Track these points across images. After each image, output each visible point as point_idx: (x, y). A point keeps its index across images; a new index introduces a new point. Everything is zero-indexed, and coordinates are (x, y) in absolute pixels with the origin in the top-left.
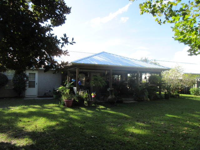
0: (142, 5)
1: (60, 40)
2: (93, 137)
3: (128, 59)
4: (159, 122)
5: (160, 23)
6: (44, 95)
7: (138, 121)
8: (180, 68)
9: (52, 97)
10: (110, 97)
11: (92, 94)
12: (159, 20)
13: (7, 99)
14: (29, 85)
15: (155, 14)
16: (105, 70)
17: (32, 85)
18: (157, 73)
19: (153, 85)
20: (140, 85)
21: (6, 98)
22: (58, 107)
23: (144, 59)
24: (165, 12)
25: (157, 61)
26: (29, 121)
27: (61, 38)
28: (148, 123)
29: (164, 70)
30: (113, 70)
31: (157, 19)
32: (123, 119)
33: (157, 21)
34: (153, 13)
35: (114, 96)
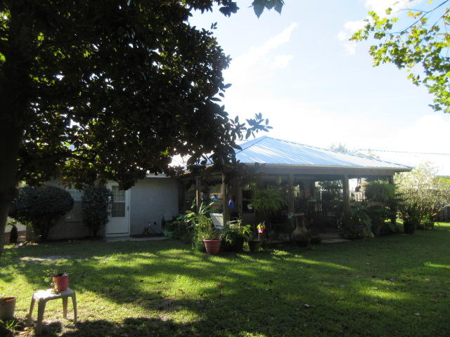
0: (376, 48)
1: (244, 124)
2: (307, 305)
3: (320, 150)
4: (419, 278)
5: (417, 83)
6: (145, 232)
7: (374, 277)
8: (431, 166)
9: (162, 235)
10: (297, 231)
11: (259, 226)
12: (416, 78)
13: (75, 242)
14: (113, 212)
15: (403, 64)
16: (277, 175)
17: (119, 211)
18: (384, 178)
19: (378, 204)
20: (351, 204)
21: (65, 240)
22: (192, 254)
23: (337, 146)
24: (425, 60)
25: (373, 153)
26: (159, 282)
27: (247, 120)
28: (396, 279)
29: (399, 171)
30: (294, 175)
31: (411, 75)
32: (342, 274)
33: (412, 80)
34: (399, 62)
35: (305, 230)
